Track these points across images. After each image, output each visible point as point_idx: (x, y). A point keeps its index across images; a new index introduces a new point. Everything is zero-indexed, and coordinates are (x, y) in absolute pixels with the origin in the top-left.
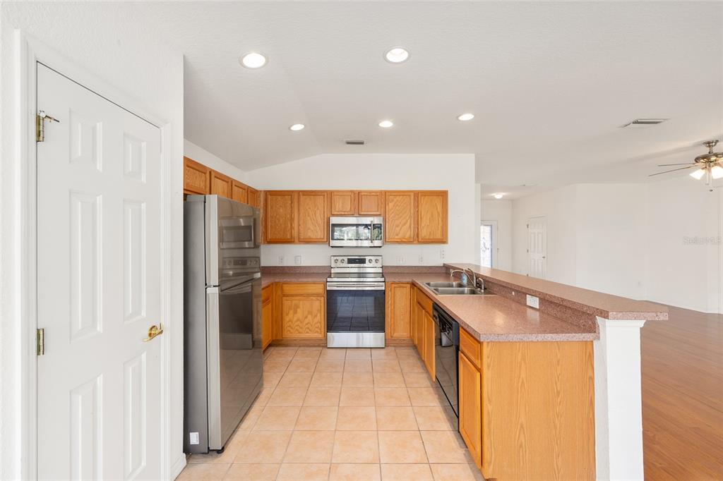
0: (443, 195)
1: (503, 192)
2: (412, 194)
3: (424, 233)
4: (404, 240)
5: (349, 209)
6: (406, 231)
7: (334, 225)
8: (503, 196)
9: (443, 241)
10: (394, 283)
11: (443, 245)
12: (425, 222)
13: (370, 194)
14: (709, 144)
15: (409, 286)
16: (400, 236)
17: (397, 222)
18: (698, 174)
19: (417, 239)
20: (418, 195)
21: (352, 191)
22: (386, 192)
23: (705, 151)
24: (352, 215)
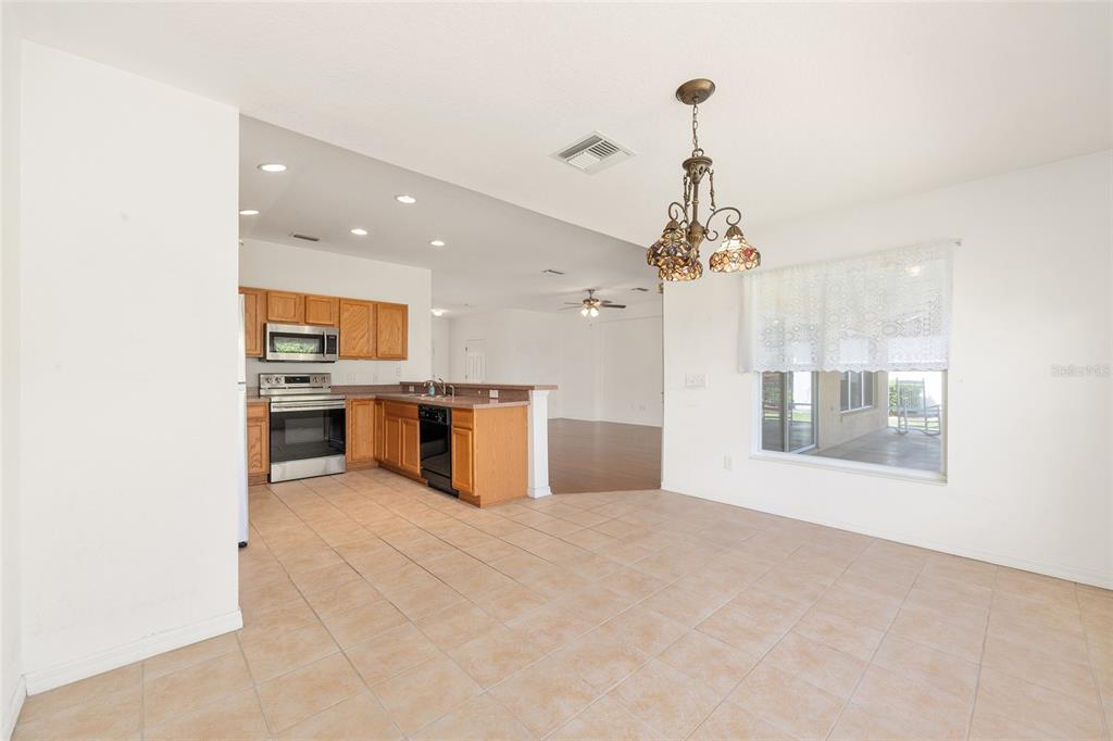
0: (403, 309)
1: (444, 308)
2: (371, 305)
3: (382, 349)
4: (362, 355)
5: (292, 314)
6: (364, 345)
7: (274, 335)
8: (443, 314)
9: (403, 357)
10: (355, 400)
11: (402, 362)
12: (384, 336)
13: (321, 300)
14: (590, 291)
15: (372, 403)
16: (357, 350)
17: (354, 335)
18: (585, 312)
19: (376, 355)
20: (377, 307)
21: (296, 294)
22: (340, 300)
23: (587, 296)
24: (297, 323)
